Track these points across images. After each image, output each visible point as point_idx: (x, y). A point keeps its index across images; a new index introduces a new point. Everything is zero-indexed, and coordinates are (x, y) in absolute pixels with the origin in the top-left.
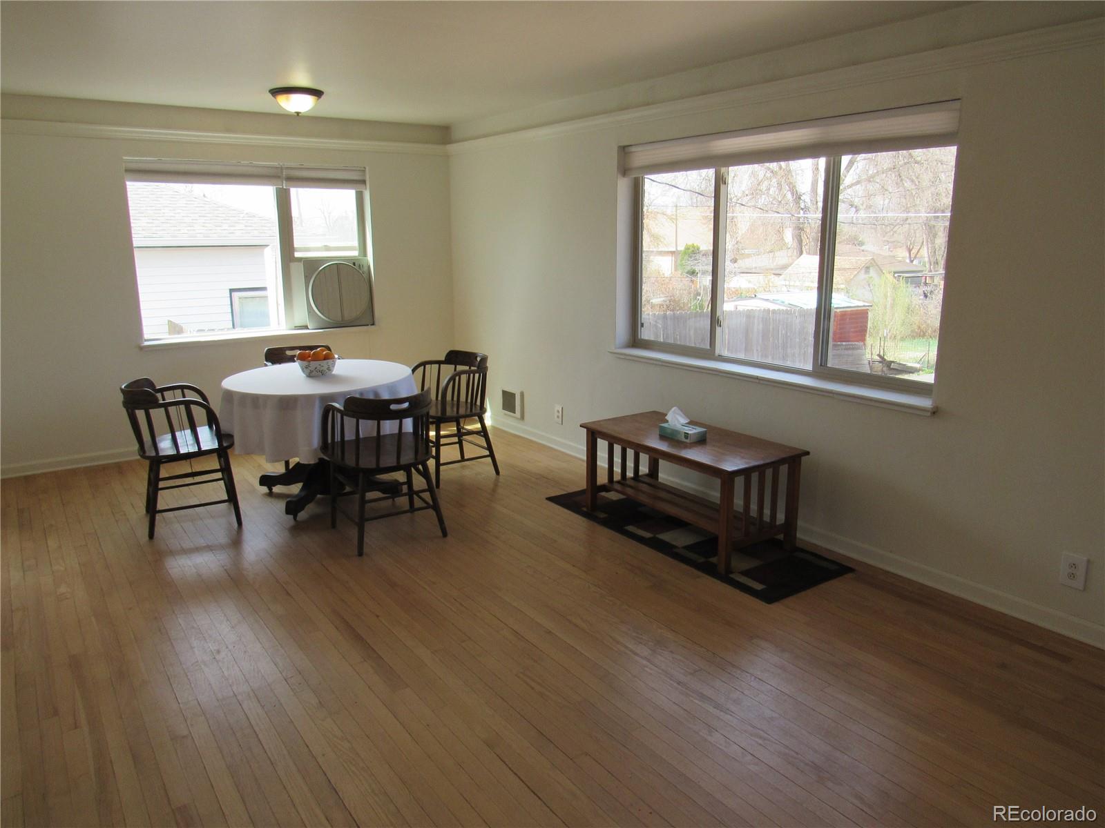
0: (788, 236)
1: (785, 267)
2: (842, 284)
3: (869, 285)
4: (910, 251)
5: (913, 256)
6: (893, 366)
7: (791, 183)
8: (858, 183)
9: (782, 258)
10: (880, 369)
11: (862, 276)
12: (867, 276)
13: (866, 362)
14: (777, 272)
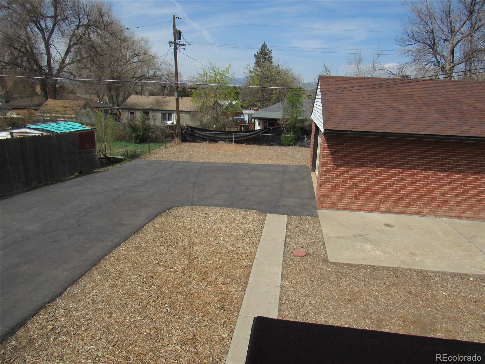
0: (38, 89)
1: (40, 105)
2: (73, 115)
3: (88, 115)
4: (99, 97)
5: (100, 99)
6: (111, 159)
7: (35, 60)
8: (73, 63)
9: (36, 100)
10: (105, 161)
11: (83, 111)
12: (85, 111)
13: (98, 159)
14: (35, 108)
